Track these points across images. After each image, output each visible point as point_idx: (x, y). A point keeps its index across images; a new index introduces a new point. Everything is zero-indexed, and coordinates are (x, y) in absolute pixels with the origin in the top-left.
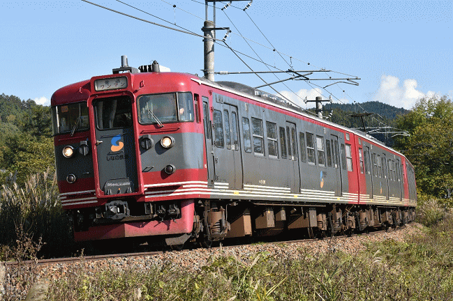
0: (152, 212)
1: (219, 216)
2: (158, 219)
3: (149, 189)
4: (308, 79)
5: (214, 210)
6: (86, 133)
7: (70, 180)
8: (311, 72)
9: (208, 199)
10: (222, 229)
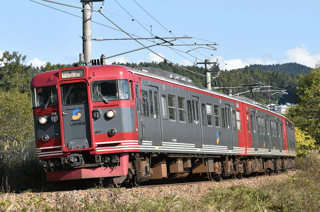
0: (100, 162)
1: (145, 164)
2: (105, 166)
3: (99, 146)
4: (172, 45)
5: (142, 160)
6: (55, 107)
7: (44, 139)
8: (176, 39)
9: (138, 153)
10: (147, 172)
